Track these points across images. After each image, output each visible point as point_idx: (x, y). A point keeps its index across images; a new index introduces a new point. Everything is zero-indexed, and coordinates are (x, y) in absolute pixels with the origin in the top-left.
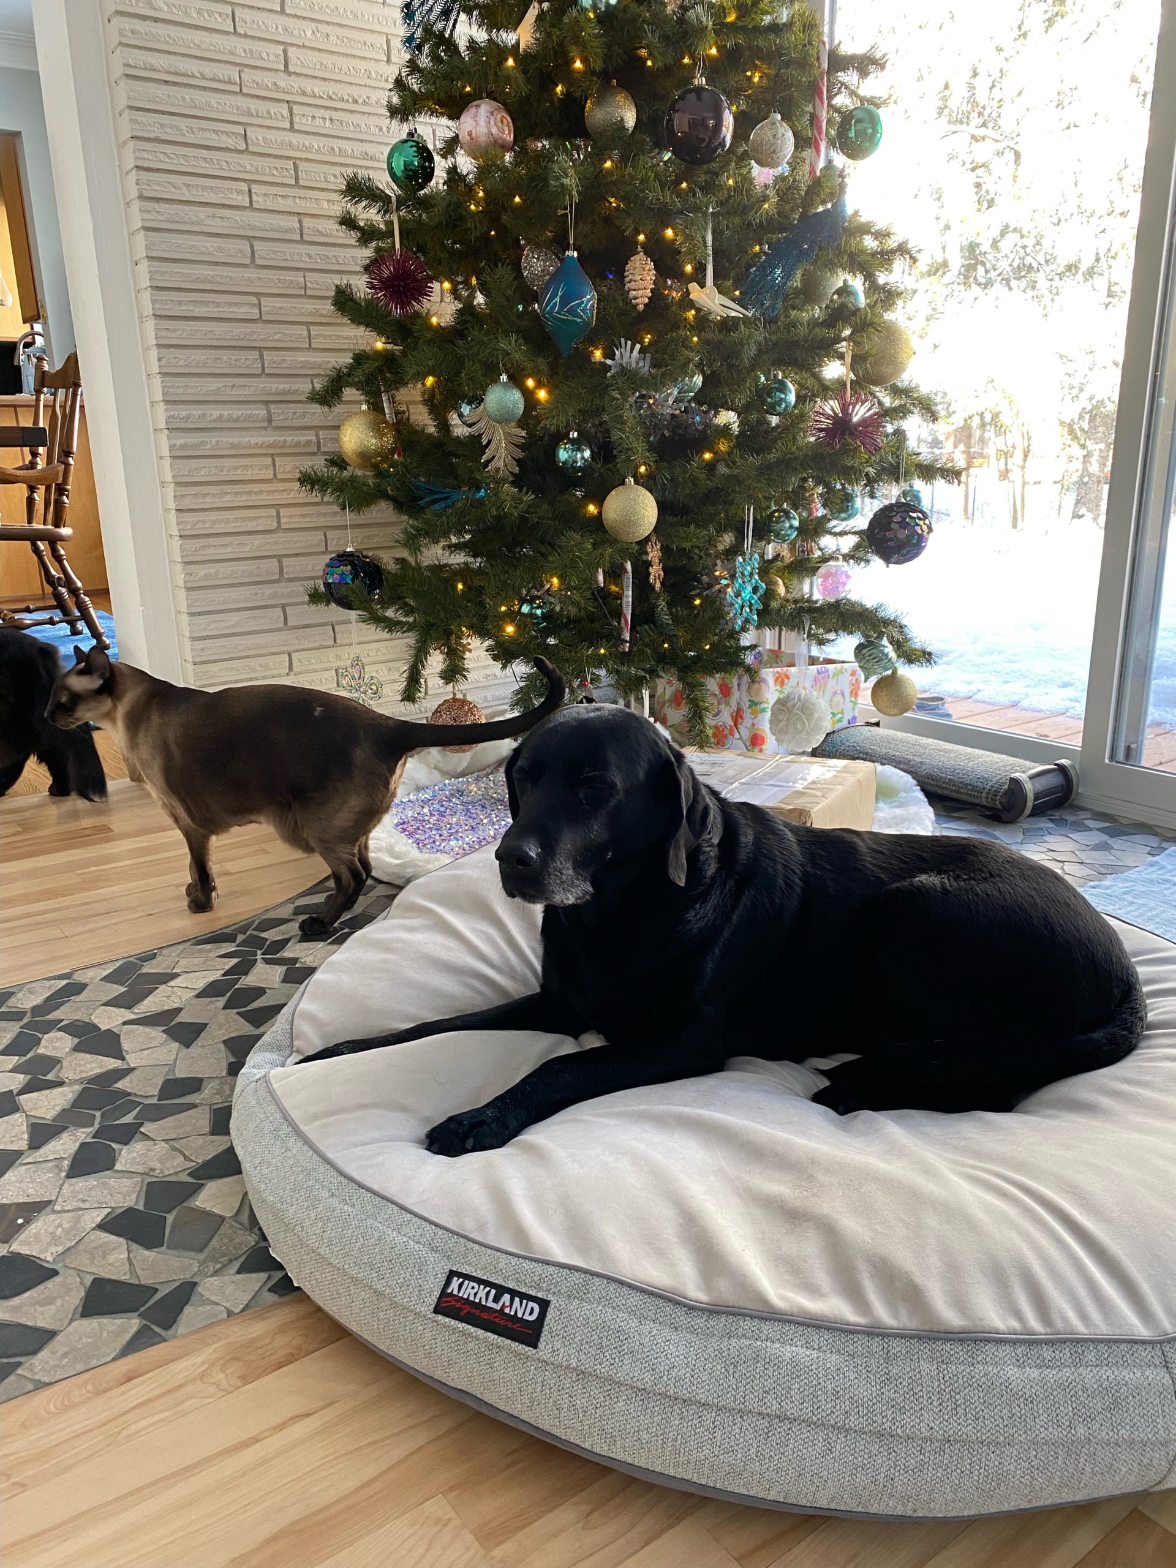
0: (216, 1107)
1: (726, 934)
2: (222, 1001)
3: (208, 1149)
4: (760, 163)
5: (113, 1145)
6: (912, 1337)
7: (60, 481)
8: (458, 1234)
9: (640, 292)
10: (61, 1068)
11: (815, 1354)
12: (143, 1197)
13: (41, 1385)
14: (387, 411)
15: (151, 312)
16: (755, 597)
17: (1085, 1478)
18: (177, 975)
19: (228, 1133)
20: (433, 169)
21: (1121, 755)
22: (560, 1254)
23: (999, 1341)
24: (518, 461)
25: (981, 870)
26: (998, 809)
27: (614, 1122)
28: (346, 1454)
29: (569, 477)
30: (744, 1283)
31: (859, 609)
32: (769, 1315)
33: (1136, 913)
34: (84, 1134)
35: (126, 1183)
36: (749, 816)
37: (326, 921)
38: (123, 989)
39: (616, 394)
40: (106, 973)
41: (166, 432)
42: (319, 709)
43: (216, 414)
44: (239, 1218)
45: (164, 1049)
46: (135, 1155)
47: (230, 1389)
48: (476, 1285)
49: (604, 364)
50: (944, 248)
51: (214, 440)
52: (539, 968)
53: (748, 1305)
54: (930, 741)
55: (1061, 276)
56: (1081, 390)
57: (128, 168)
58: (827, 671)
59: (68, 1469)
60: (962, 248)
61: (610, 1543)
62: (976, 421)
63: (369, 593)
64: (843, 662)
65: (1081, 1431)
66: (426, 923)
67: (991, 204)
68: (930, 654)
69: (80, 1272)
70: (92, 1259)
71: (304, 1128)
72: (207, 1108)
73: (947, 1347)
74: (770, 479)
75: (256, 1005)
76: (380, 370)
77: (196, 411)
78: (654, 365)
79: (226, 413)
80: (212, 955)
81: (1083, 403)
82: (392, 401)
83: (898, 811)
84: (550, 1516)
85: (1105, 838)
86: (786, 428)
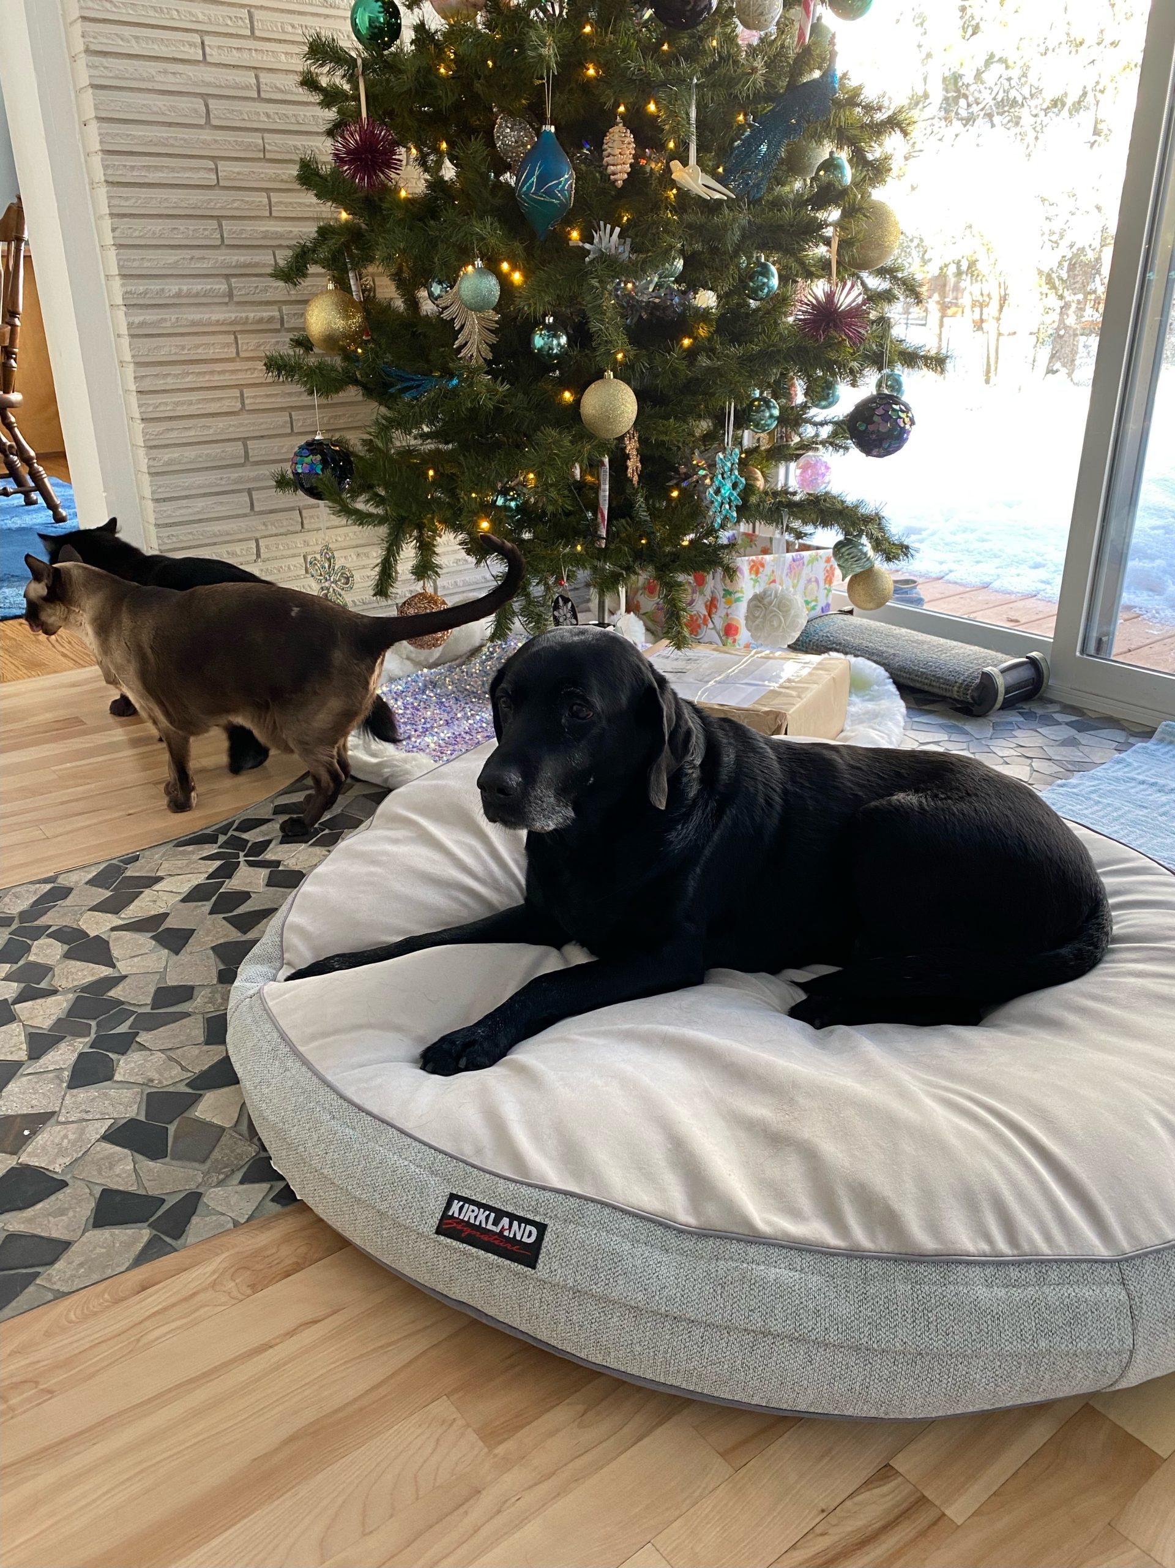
0: (209, 1015)
1: (707, 852)
2: (208, 906)
3: (204, 1059)
4: (747, 26)
5: (110, 1055)
6: (888, 1259)
7: (7, 343)
8: (457, 1159)
9: (619, 167)
10: (54, 976)
11: (797, 1275)
12: (144, 1107)
13: (60, 1295)
14: (353, 288)
15: (103, 179)
16: (735, 494)
17: (1044, 1385)
18: (160, 879)
19: (223, 1042)
20: (400, 25)
21: (1092, 647)
22: (556, 1180)
23: (969, 1263)
24: (493, 347)
25: (958, 789)
26: (969, 703)
27: (600, 1042)
28: (355, 1358)
29: (543, 362)
30: (730, 1208)
31: (839, 507)
32: (754, 1238)
33: (1101, 813)
34: (81, 1044)
35: (127, 1094)
36: (731, 734)
37: (307, 822)
38: (108, 894)
39: (595, 283)
40: (90, 876)
41: (124, 308)
42: (296, 609)
43: (175, 289)
44: (239, 1128)
45: (154, 956)
46: (133, 1065)
47: (241, 1297)
48: (476, 1209)
49: (583, 248)
50: (925, 79)
51: (173, 318)
52: (523, 881)
53: (735, 1230)
54: (904, 630)
55: (1046, 111)
56: (1062, 237)
57: (73, 19)
58: (802, 558)
59: (92, 1376)
60: (944, 79)
61: (605, 1440)
62: (952, 269)
63: (339, 483)
64: (818, 548)
65: (1043, 1344)
66: (410, 834)
67: (976, 30)
68: (907, 547)
69: (89, 1184)
70: (100, 1171)
71: (302, 1049)
72: (200, 1017)
73: (921, 1269)
74: (752, 371)
75: (241, 910)
76: (347, 246)
77: (154, 286)
78: (633, 250)
79: (185, 288)
80: (195, 857)
81: (1064, 250)
82: (359, 277)
83: (870, 706)
84: (546, 1417)
85: (1073, 732)
86: (768, 312)
